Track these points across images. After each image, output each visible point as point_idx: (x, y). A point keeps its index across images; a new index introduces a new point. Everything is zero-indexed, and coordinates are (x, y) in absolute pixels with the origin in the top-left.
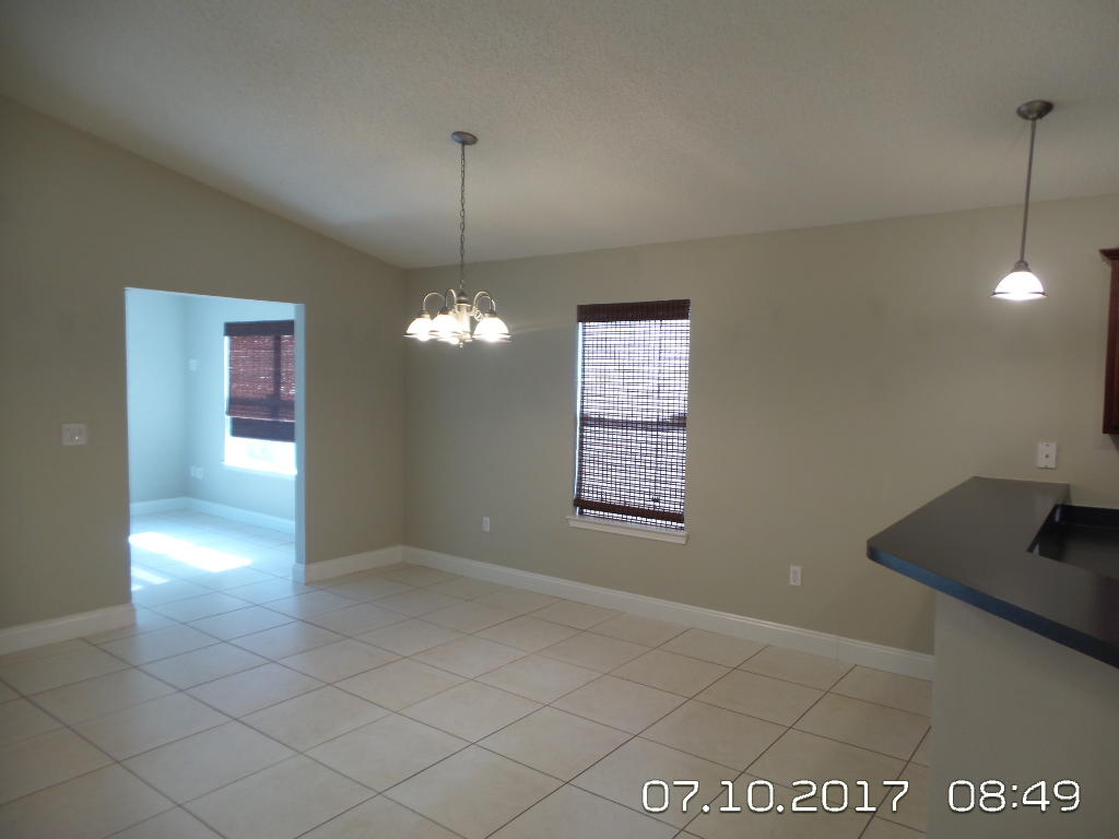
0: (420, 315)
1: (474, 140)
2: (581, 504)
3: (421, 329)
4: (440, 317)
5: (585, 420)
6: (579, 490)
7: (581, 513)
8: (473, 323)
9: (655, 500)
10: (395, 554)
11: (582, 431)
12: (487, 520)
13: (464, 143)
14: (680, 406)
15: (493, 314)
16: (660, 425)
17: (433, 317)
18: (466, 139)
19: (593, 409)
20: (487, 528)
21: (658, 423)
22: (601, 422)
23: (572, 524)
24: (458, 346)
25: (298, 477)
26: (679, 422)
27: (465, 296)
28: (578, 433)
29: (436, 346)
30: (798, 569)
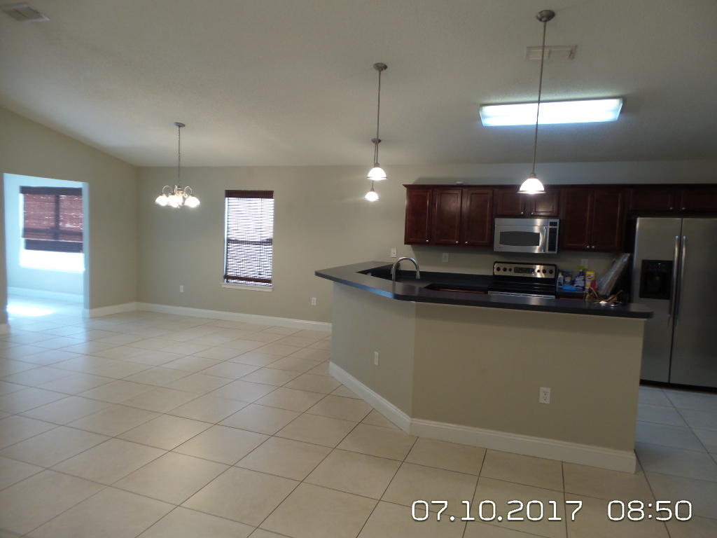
0: (161, 195)
1: (184, 126)
2: (227, 277)
3: (162, 201)
4: (171, 197)
5: (229, 241)
6: (227, 272)
7: (227, 282)
8: (184, 199)
9: (260, 274)
10: (133, 306)
11: (228, 245)
12: (182, 287)
13: (180, 127)
14: (269, 234)
15: (193, 195)
16: (261, 243)
17: (168, 196)
18: (180, 125)
19: (233, 236)
20: (182, 291)
21: (260, 242)
22: (236, 241)
23: (223, 286)
24: (177, 208)
25: (85, 273)
26: (269, 242)
27: (181, 188)
28: (225, 246)
29: (168, 208)
30: (315, 299)
